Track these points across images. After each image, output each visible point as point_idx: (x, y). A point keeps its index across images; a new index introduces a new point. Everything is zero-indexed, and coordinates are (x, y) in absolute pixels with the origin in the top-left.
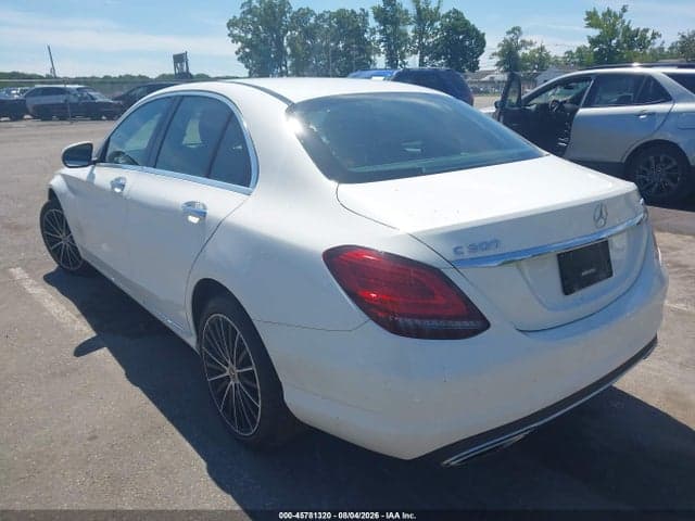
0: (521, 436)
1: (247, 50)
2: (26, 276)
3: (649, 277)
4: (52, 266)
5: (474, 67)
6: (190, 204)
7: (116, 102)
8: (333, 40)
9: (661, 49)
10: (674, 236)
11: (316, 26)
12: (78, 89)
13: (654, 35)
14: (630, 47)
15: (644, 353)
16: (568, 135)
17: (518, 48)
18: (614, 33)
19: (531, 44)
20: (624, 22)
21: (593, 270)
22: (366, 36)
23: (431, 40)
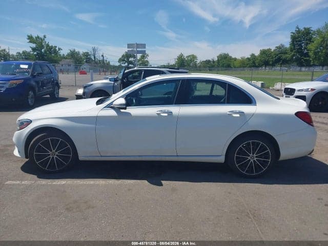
9: (63, 55)
13: (59, 49)
18: (43, 47)
20: (45, 42)
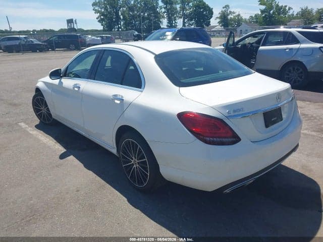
0: (252, 181)
1: (102, 17)
2: (27, 126)
3: (296, 120)
4: (37, 121)
5: (208, 24)
6: (115, 96)
7: (43, 43)
8: (142, 12)
9: (293, 15)
10: (302, 102)
11: (134, 5)
12: (25, 37)
13: (290, 9)
14: (279, 14)
15: (294, 150)
16: (255, 58)
17: (228, 15)
18: (271, 8)
19: (234, 13)
20: (276, 2)
21: (275, 118)
22: (158, 10)
23: (188, 12)
